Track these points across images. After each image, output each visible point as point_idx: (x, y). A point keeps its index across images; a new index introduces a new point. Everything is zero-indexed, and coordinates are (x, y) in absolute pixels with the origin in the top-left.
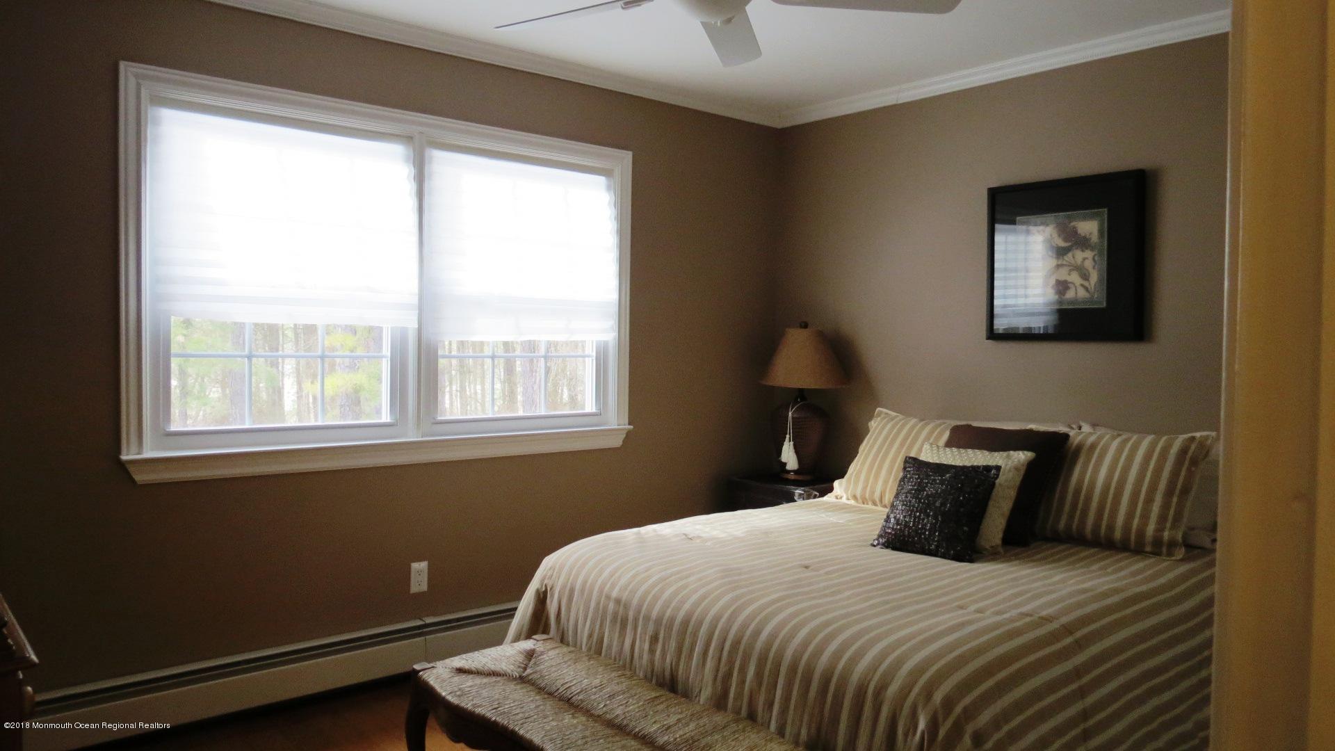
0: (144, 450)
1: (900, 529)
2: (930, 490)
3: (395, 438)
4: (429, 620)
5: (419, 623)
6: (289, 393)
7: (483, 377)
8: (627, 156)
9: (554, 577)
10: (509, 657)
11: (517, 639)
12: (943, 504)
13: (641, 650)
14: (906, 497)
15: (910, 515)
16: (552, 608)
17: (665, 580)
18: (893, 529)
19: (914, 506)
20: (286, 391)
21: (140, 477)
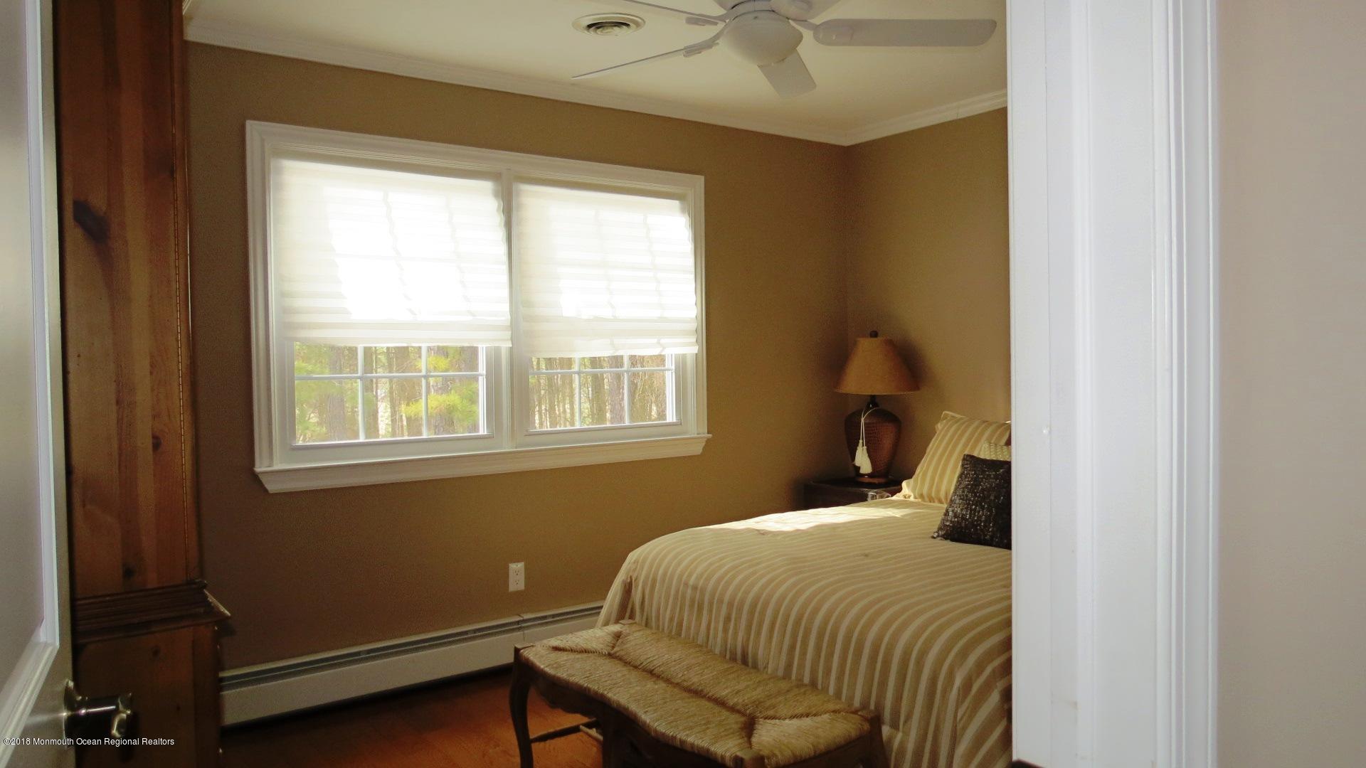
0: (275, 462)
1: (958, 522)
2: (985, 485)
3: (491, 449)
4: (527, 616)
5: (517, 619)
6: (382, 417)
7: (572, 396)
8: (700, 180)
9: (638, 569)
10: (599, 638)
11: (606, 624)
12: (997, 497)
13: (716, 629)
14: (963, 492)
15: (967, 508)
16: (637, 596)
17: (737, 567)
18: (951, 522)
19: (970, 500)
20: (380, 414)
21: (272, 487)
